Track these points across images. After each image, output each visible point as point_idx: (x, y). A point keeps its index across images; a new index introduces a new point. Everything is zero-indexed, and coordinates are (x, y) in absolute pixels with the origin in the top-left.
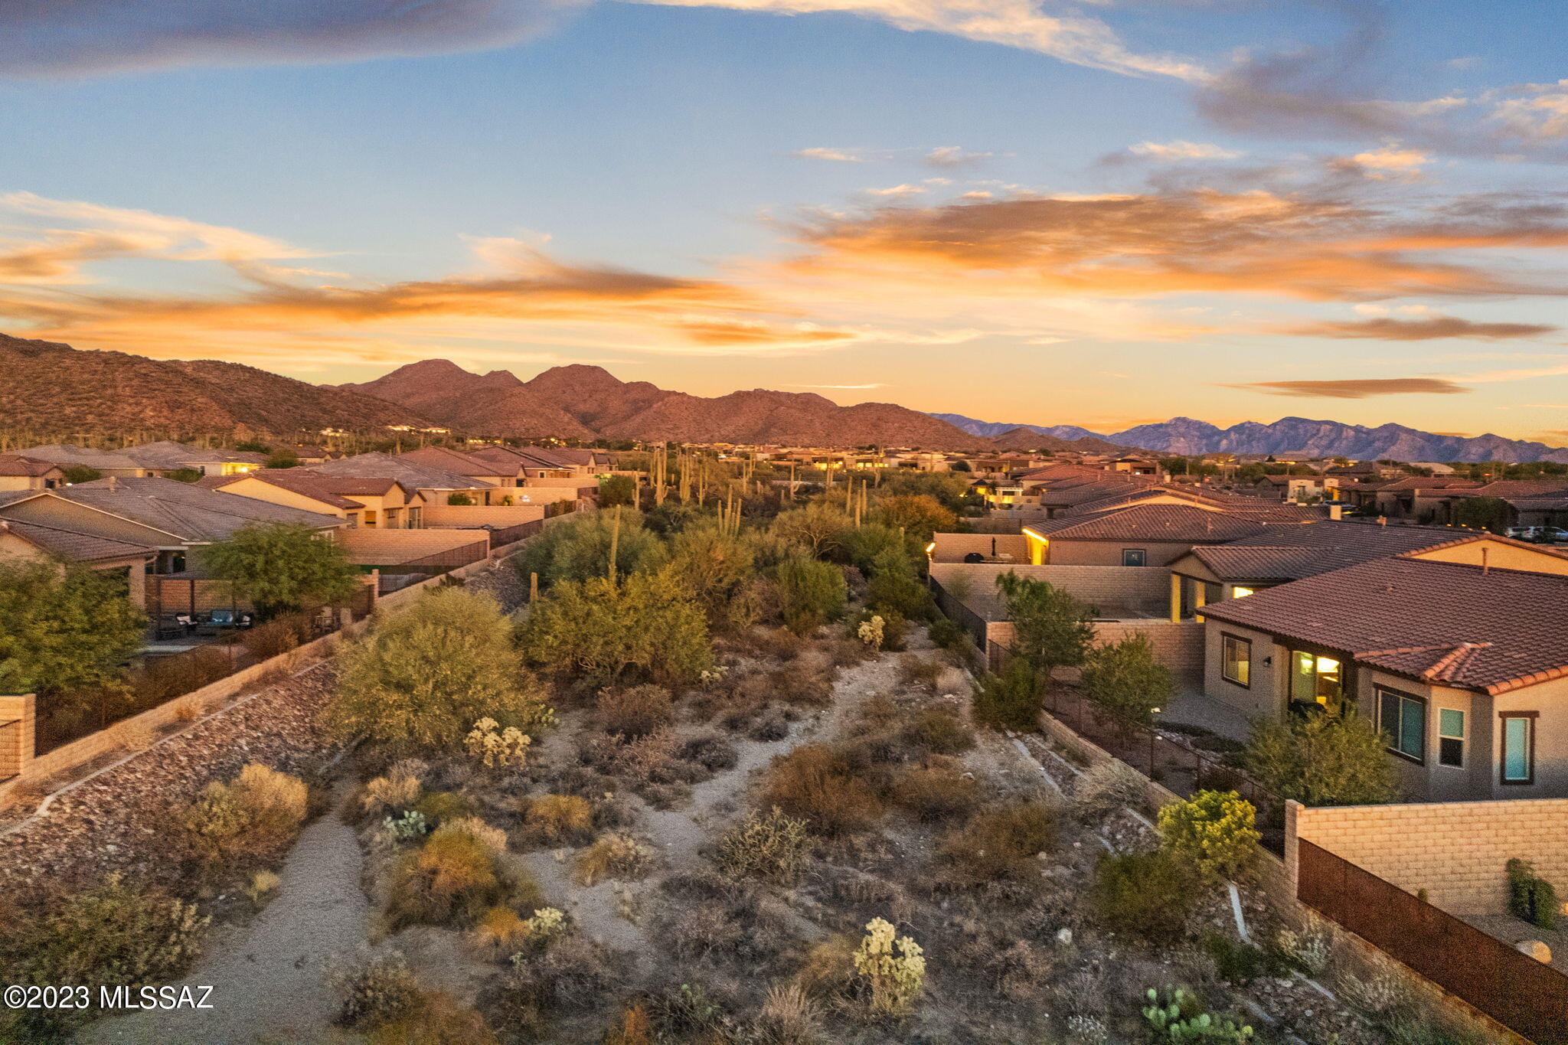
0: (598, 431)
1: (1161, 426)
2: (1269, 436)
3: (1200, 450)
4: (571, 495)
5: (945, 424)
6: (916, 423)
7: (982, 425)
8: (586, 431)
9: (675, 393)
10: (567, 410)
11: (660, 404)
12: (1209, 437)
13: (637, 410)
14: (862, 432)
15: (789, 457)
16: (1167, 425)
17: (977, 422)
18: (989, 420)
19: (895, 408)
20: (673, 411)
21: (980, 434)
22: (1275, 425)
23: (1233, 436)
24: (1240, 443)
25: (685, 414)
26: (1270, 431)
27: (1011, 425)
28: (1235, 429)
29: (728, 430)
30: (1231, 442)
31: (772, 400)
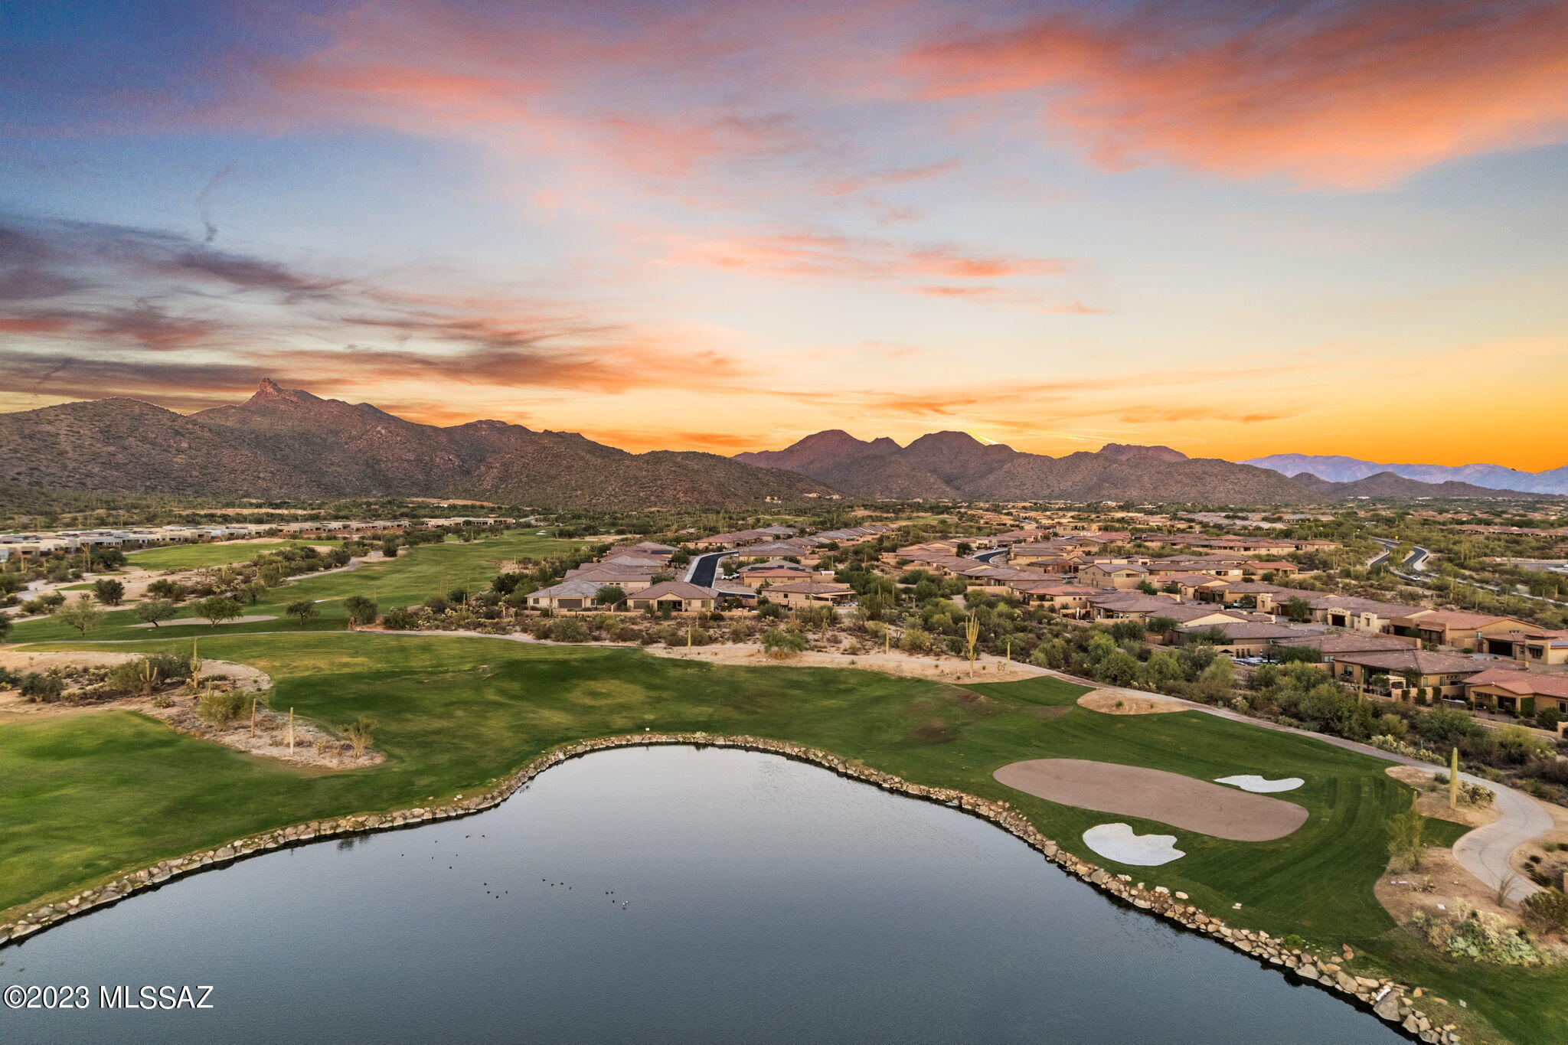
0: (958, 488)
8: (948, 489)
10: (934, 471)
11: (1010, 464)
14: (1187, 485)
20: (1020, 471)
25: (1031, 472)
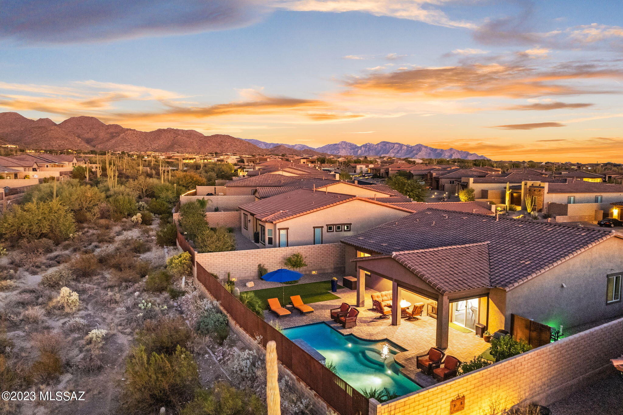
0: (94, 146)
1: (336, 144)
2: (376, 148)
3: (351, 154)
4: (56, 174)
5: (249, 144)
6: (237, 143)
7: (266, 144)
9: (130, 130)
10: (79, 137)
11: (123, 134)
12: (354, 149)
13: (113, 137)
14: (213, 146)
15: (173, 158)
16: (338, 144)
17: (264, 143)
18: (269, 142)
19: (228, 137)
20: (129, 137)
21: (265, 148)
22: (378, 144)
23: (363, 149)
24: (365, 151)
25: (135, 139)
26: (376, 147)
27: (278, 144)
28: (364, 146)
29: (155, 146)
30: (362, 151)
31: (174, 133)
